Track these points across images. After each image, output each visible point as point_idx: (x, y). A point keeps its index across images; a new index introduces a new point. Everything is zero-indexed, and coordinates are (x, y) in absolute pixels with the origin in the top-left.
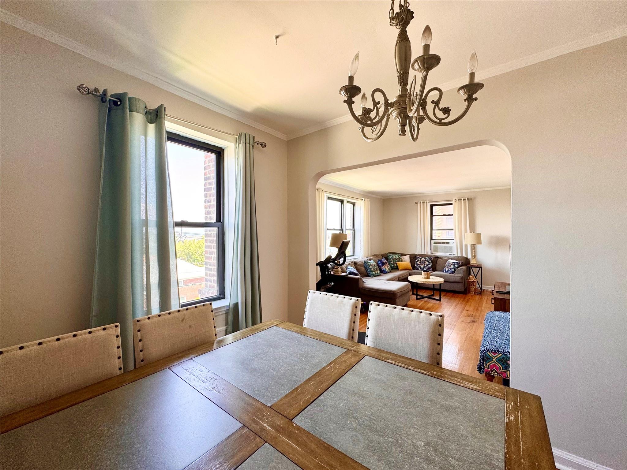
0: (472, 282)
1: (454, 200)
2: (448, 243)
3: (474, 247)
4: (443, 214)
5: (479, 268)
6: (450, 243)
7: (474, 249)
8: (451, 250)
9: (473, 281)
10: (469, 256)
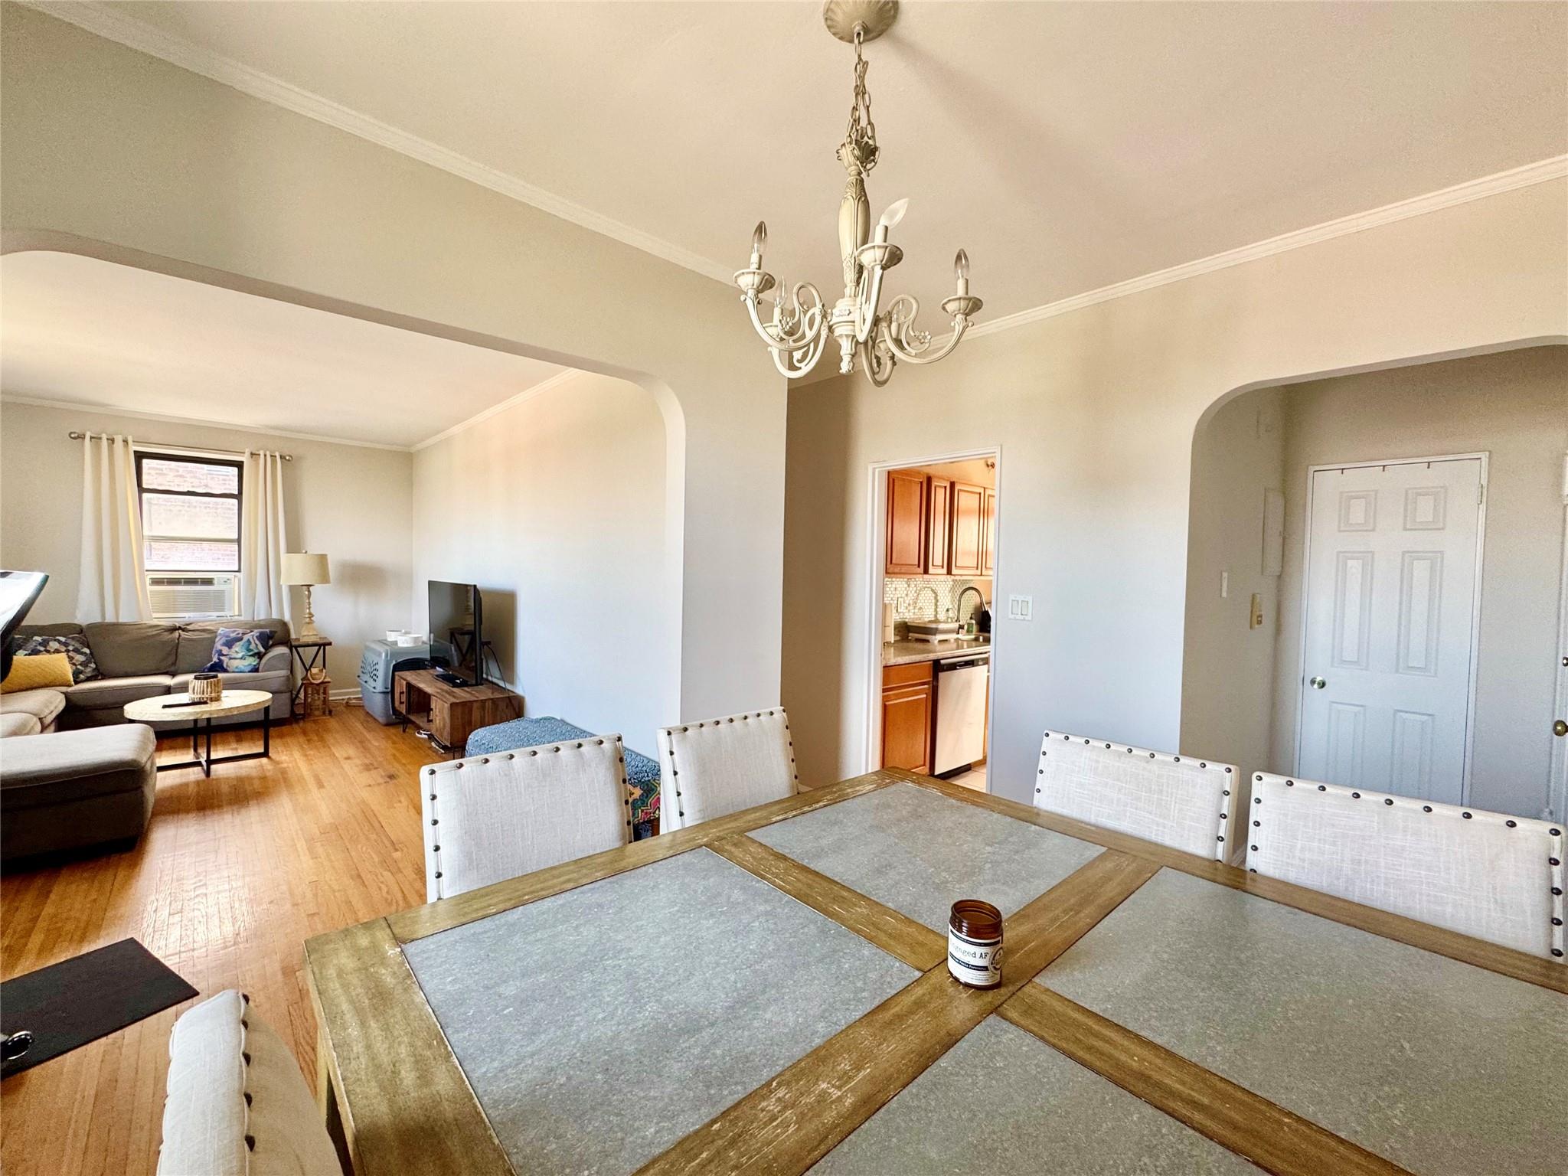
0: (318, 685)
1: (247, 454)
2: (208, 582)
3: (309, 591)
4: (186, 490)
5: (317, 648)
6: (215, 582)
7: (309, 598)
8: (218, 601)
9: (323, 683)
10: (287, 618)
